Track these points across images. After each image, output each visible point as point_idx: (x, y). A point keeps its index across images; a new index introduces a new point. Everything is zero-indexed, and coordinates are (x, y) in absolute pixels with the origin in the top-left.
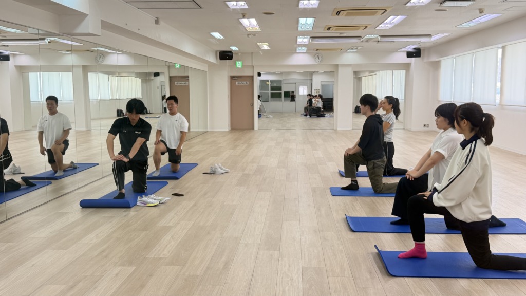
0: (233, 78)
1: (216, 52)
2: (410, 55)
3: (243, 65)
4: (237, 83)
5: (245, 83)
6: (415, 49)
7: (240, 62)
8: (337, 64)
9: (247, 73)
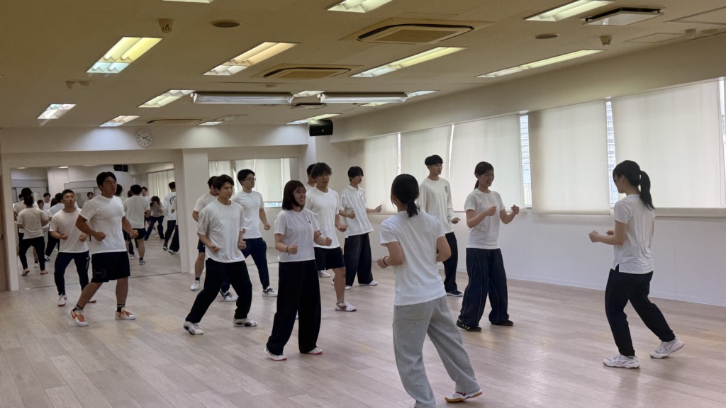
2: (314, 131)
8: (181, 147)
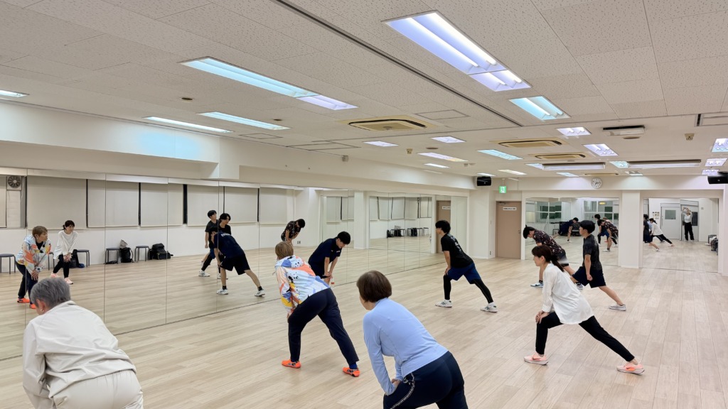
0: (499, 203)
1: (473, 178)
2: (712, 180)
3: (507, 191)
4: (505, 208)
5: (512, 209)
6: (720, 173)
7: (504, 188)
8: (620, 189)
9: (515, 198)
